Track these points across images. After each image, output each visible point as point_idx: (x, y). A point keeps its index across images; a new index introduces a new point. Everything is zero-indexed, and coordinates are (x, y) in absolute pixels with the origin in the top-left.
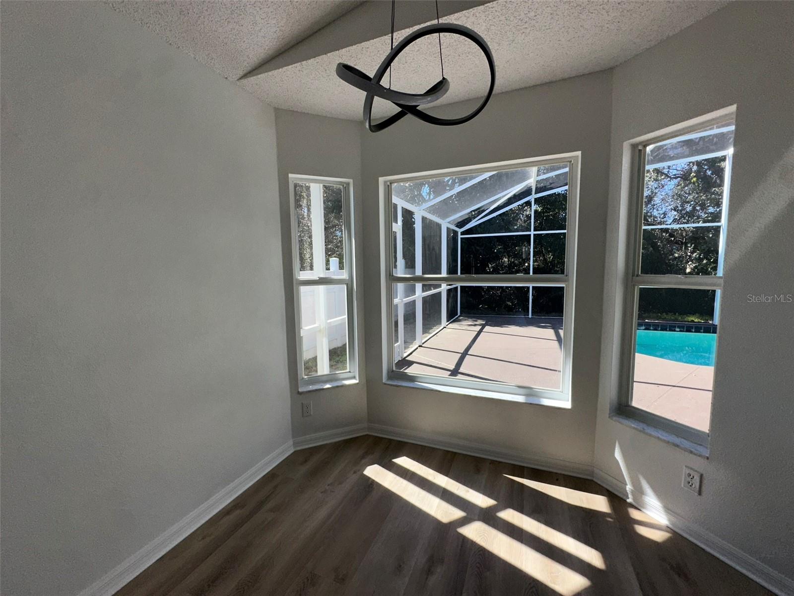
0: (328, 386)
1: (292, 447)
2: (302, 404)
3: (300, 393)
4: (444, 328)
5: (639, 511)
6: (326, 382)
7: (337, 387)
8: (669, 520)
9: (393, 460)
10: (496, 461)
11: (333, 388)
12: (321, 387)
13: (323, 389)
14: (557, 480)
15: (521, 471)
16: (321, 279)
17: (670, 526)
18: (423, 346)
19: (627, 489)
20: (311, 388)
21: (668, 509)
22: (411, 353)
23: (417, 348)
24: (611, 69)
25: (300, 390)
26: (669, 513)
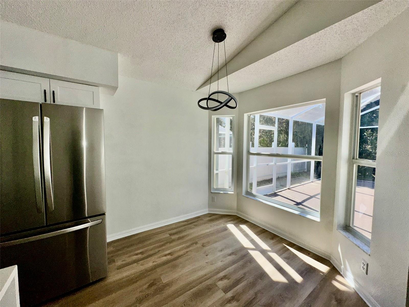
0: (222, 192)
1: (208, 211)
2: (212, 197)
3: (212, 193)
4: (312, 182)
5: (343, 278)
6: (222, 191)
7: (225, 193)
8: (355, 286)
9: (240, 225)
10: (283, 239)
11: (224, 193)
12: (219, 192)
13: (219, 193)
14: (309, 254)
15: (292, 245)
16: (222, 152)
17: (355, 289)
18: (291, 189)
19: (342, 268)
20: (216, 192)
21: (356, 281)
22: (281, 191)
23: (286, 189)
24: (340, 59)
25: (212, 192)
26: (355, 282)
